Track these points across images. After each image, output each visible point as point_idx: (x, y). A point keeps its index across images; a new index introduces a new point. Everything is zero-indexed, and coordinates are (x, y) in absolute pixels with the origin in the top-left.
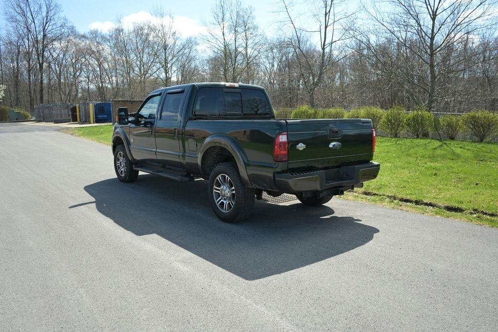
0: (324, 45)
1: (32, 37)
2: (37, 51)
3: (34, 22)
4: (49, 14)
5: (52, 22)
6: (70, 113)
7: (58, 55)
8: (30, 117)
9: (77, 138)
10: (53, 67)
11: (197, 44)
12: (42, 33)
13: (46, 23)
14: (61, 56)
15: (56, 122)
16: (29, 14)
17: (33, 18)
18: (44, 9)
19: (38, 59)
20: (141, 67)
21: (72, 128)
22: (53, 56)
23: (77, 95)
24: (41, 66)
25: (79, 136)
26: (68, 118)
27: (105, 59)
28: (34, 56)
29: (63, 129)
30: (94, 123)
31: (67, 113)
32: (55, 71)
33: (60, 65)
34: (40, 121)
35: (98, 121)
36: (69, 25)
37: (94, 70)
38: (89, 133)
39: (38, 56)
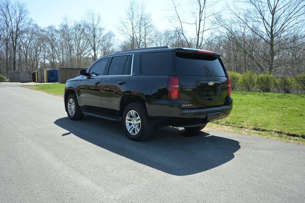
0: (199, 32)
1: (10, 30)
2: (12, 39)
3: (11, 20)
4: (21, 15)
5: (23, 21)
6: (32, 76)
7: (26, 42)
8: (6, 79)
9: (34, 91)
10: (22, 49)
11: (114, 36)
12: (16, 28)
13: (19, 21)
14: (28, 42)
15: (22, 82)
16: (8, 16)
17: (11, 18)
18: (18, 12)
19: (13, 43)
20: (78, 50)
21: (31, 85)
22: (22, 42)
23: (37, 66)
24: (15, 48)
25: (36, 90)
26: (30, 79)
27: (56, 45)
28: (11, 42)
29: (26, 86)
30: (46, 82)
31: (29, 76)
32: (23, 51)
33: (27, 47)
34: (12, 82)
35: (49, 81)
36: (34, 23)
37: (49, 51)
38: (43, 89)
39: (13, 42)
